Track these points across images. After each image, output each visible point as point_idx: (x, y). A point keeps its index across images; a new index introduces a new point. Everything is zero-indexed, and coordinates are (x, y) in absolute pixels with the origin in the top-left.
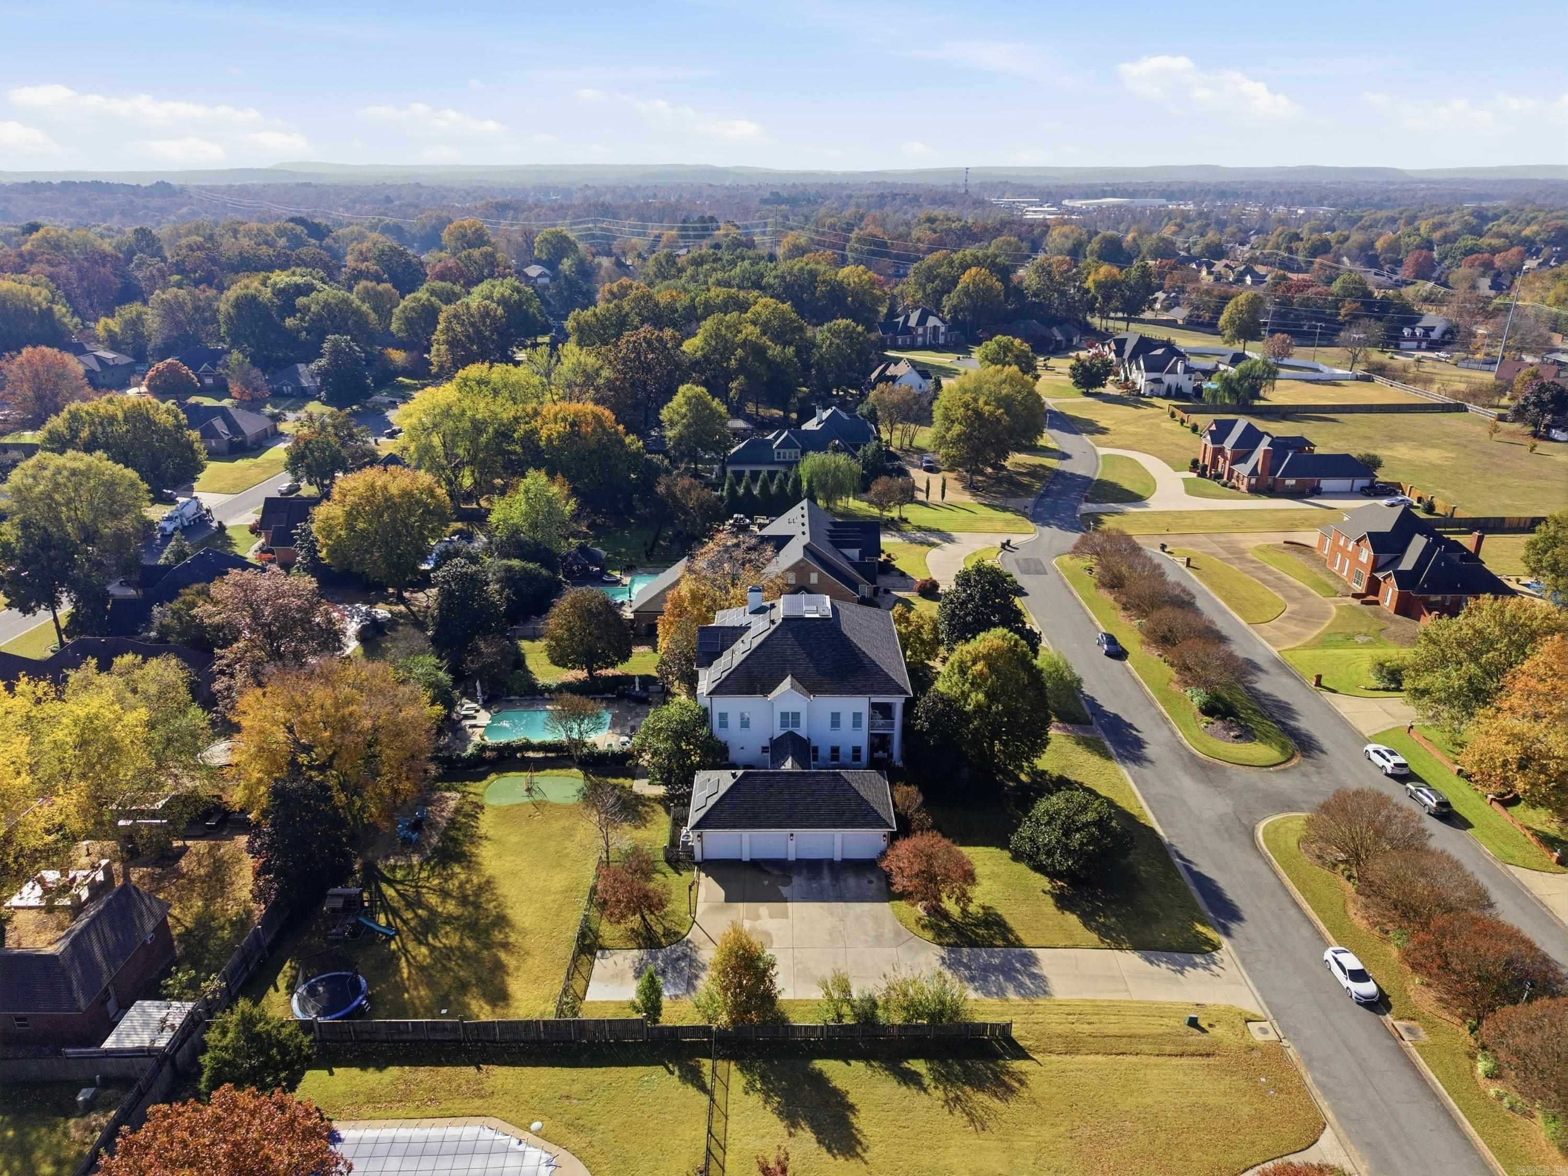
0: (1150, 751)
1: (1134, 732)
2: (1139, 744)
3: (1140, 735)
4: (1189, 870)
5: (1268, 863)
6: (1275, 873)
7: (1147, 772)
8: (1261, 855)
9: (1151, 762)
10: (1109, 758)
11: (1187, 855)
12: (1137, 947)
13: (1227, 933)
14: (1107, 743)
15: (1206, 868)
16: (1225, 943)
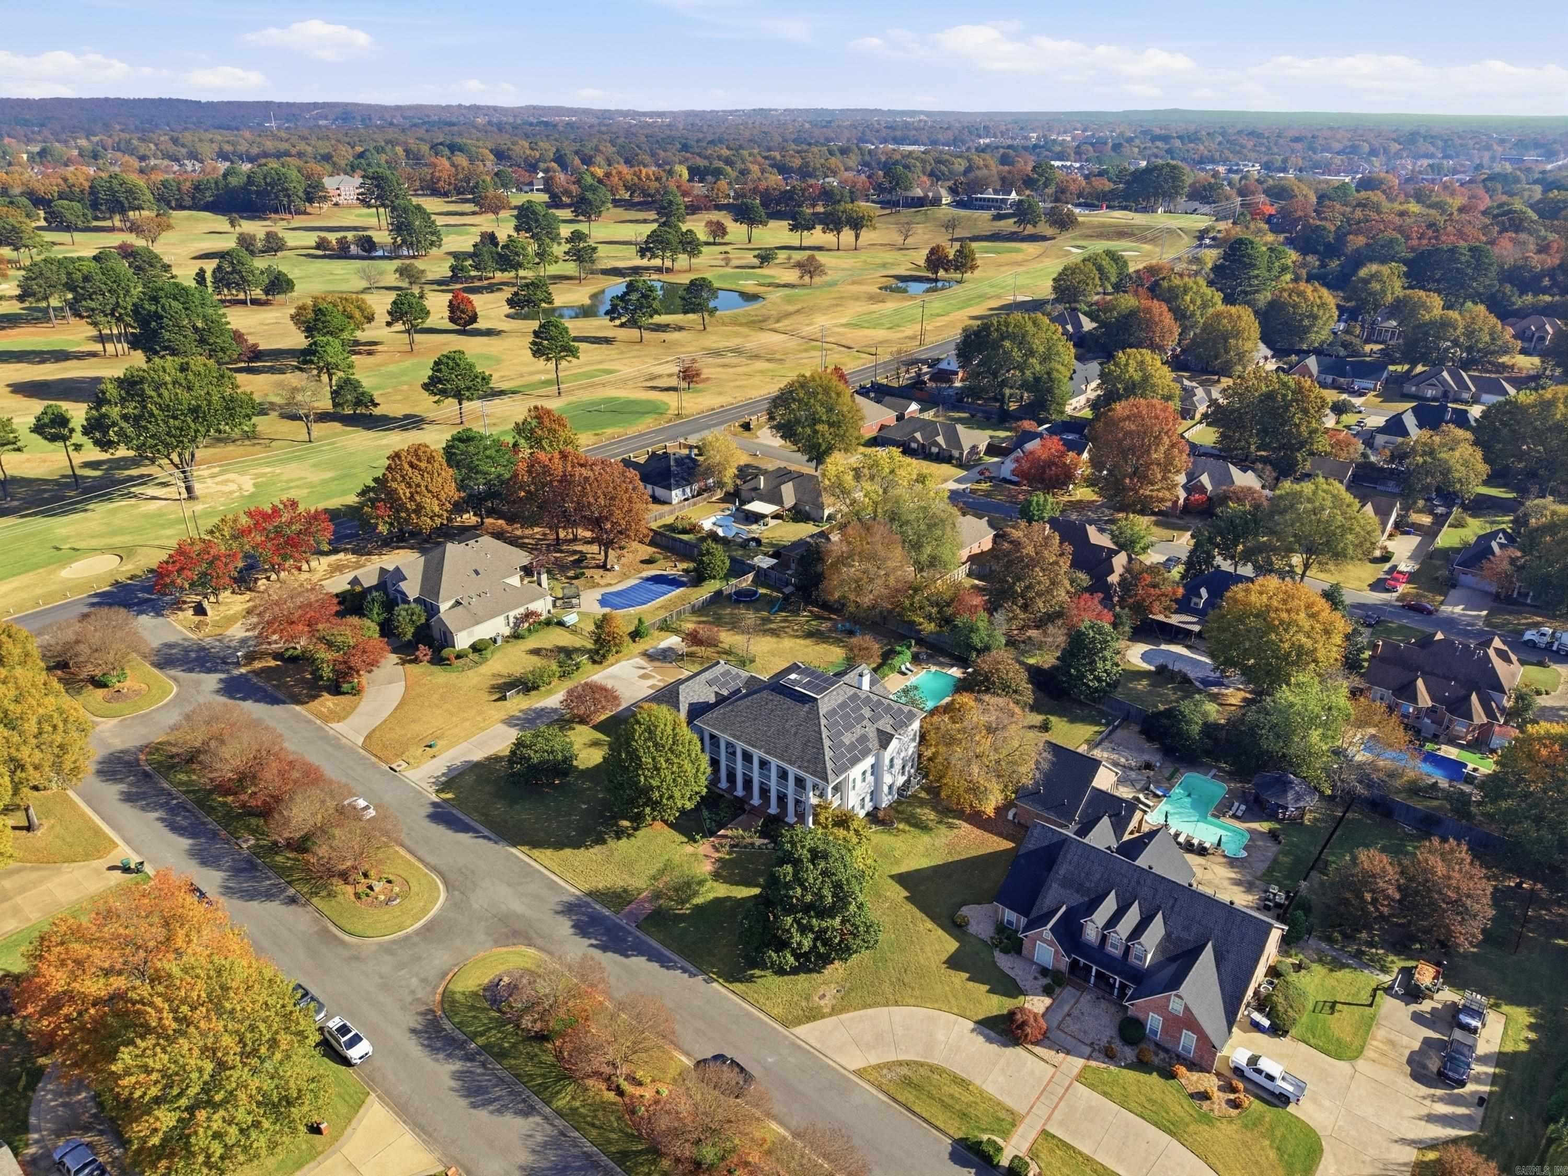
0: (564, 927)
1: (594, 942)
2: (582, 929)
3: (587, 942)
4: (476, 831)
5: (426, 865)
6: (420, 859)
7: (554, 900)
8: (434, 869)
9: (557, 913)
10: (590, 894)
11: (481, 841)
12: (477, 765)
13: (434, 805)
14: (607, 912)
15: (465, 838)
16: (434, 798)
